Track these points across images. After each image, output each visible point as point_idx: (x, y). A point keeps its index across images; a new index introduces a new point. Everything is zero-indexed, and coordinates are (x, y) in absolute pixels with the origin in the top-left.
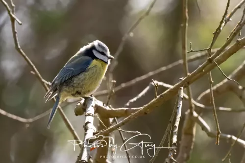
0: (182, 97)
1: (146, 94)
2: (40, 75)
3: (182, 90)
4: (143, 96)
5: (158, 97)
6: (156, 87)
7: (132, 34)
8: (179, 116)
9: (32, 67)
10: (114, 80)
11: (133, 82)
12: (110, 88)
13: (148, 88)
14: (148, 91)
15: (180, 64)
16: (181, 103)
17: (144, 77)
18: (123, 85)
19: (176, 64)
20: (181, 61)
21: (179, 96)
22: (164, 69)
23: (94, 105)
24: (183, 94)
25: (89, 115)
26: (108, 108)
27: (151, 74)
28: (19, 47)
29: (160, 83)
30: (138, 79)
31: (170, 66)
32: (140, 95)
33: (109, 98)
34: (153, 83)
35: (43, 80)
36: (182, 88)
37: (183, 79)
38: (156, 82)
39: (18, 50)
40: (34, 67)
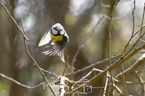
0: (108, 76)
1: (90, 75)
2: (38, 65)
3: (108, 73)
4: (88, 76)
5: (96, 76)
6: (95, 71)
7: (83, 46)
8: (106, 85)
9: (34, 61)
10: (74, 68)
11: (84, 69)
12: (72, 72)
13: (91, 72)
14: (91, 73)
15: (107, 60)
16: (107, 79)
17: (89, 67)
18: (79, 71)
19: (105, 60)
20: (107, 59)
21: (106, 76)
22: (99, 63)
23: (64, 80)
24: (108, 75)
25: (62, 85)
26: (71, 81)
27: (92, 65)
28: (28, 51)
29: (97, 70)
30: (86, 68)
31: (102, 61)
32: (87, 75)
33: (72, 77)
34: (93, 70)
35: (39, 68)
36: (108, 72)
37: (108, 67)
38: (95, 69)
39: (27, 53)
40: (35, 61)
